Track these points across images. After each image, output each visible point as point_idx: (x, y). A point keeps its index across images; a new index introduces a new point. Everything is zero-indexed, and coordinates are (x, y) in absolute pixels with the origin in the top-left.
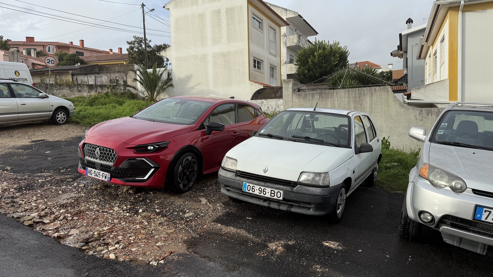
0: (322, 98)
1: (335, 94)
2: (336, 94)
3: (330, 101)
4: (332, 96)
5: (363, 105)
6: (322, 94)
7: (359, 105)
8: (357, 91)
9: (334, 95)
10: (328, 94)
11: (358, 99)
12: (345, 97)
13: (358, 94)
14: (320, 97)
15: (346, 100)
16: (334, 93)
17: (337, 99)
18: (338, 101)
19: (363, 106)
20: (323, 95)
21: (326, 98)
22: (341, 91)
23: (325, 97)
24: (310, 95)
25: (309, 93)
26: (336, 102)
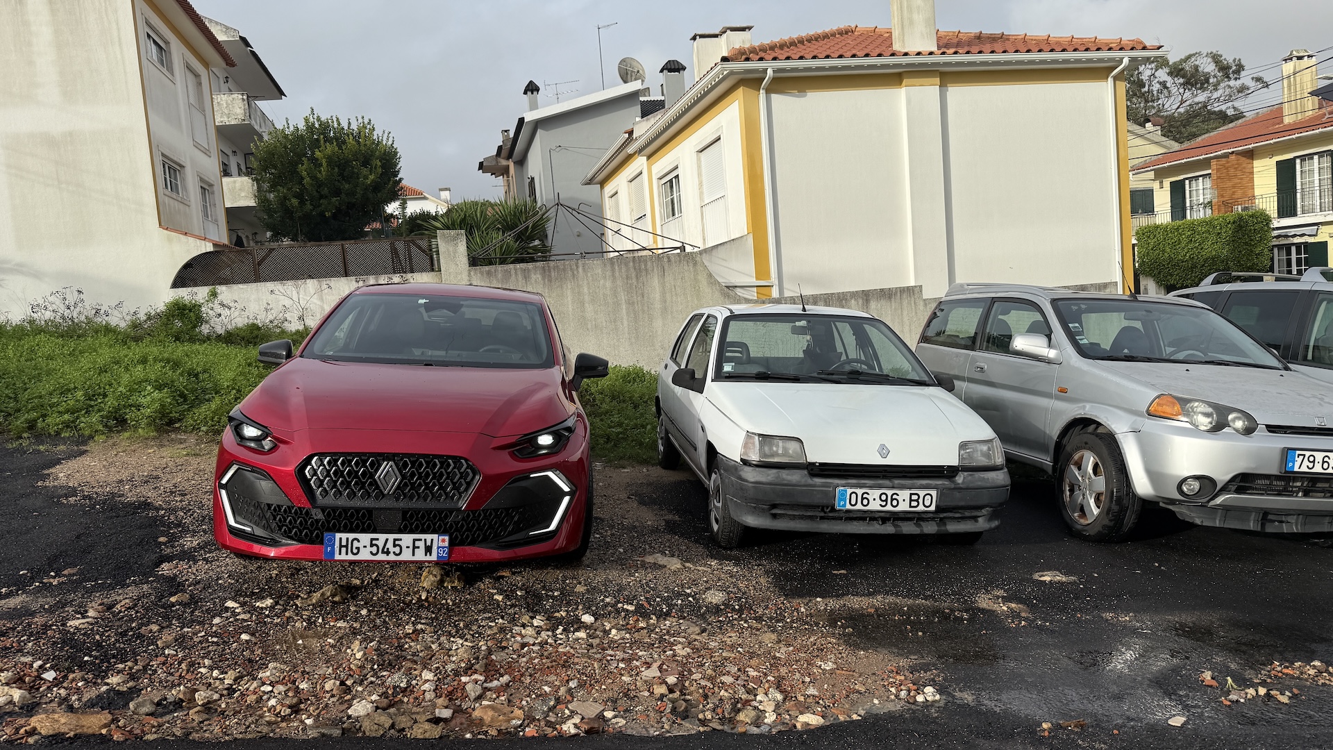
0: (550, 281)
1: (580, 269)
2: (584, 269)
3: (569, 287)
4: (574, 275)
5: (646, 296)
6: (550, 271)
7: (637, 297)
8: (631, 264)
9: (578, 272)
10: (564, 270)
11: (634, 281)
13: (632, 270)
14: (543, 279)
15: (608, 284)
16: (577, 267)
17: (585, 282)
18: (589, 288)
19: (645, 298)
20: (553, 274)
22: (595, 262)
24: (519, 273)
25: (516, 269)
26: (586, 290)
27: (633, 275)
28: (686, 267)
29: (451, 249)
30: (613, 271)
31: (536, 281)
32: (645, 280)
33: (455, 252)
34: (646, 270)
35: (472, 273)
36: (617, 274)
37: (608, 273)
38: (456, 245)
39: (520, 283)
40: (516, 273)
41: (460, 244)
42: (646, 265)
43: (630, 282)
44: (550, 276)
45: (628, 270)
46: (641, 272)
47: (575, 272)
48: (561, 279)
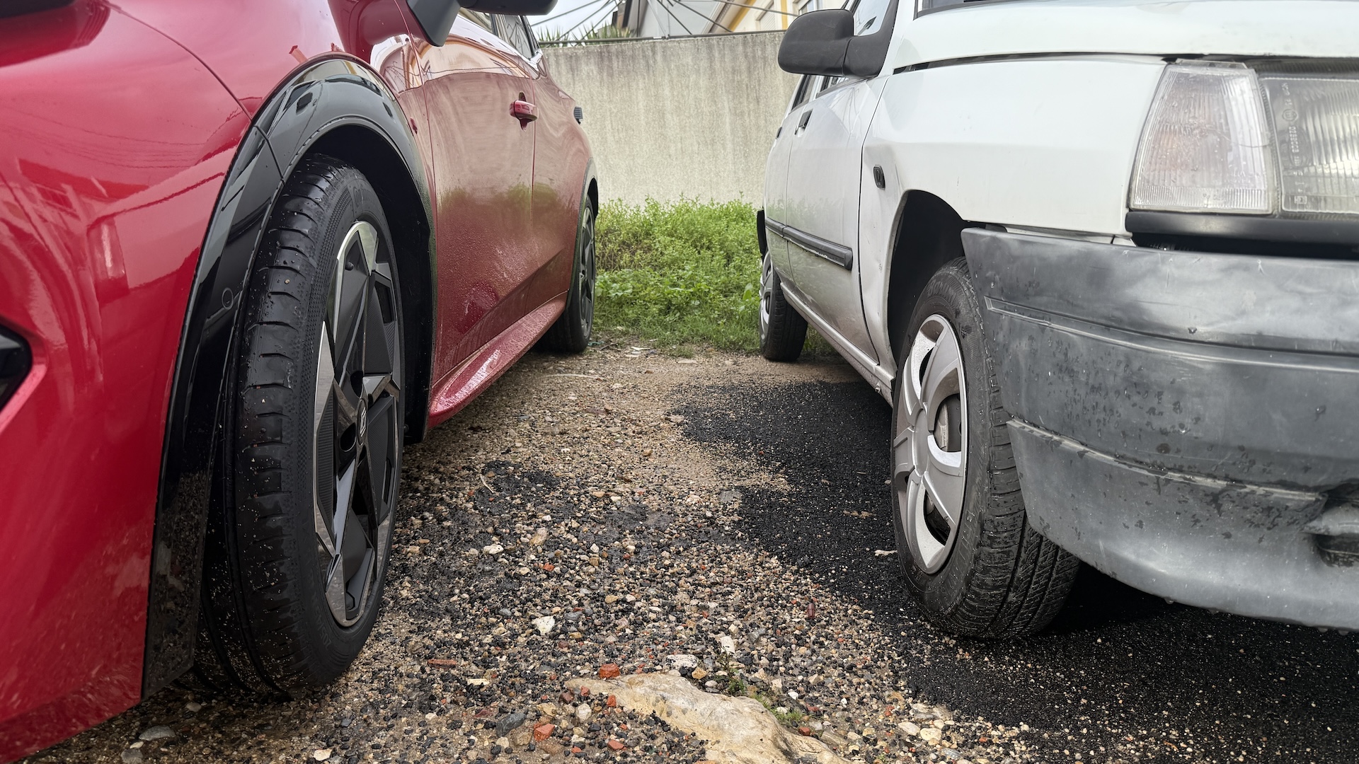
0: (611, 75)
1: (659, 57)
2: (664, 57)
3: (641, 86)
4: (648, 65)
5: (762, 101)
6: (610, 60)
7: (749, 103)
8: (740, 48)
9: (655, 62)
10: (633, 57)
11: (745, 76)
12: (698, 71)
13: (742, 59)
14: (601, 70)
16: (654, 53)
17: (667, 77)
18: (672, 88)
20: (615, 65)
21: (625, 73)
23: (621, 73)
24: (562, 61)
25: (557, 56)
26: (667, 92)
27: (744, 67)
30: (711, 59)
36: (717, 65)
37: (704, 64)
42: (764, 50)
43: (737, 78)
44: (610, 67)
45: (734, 59)
46: (756, 62)
47: (651, 62)
48: (628, 72)
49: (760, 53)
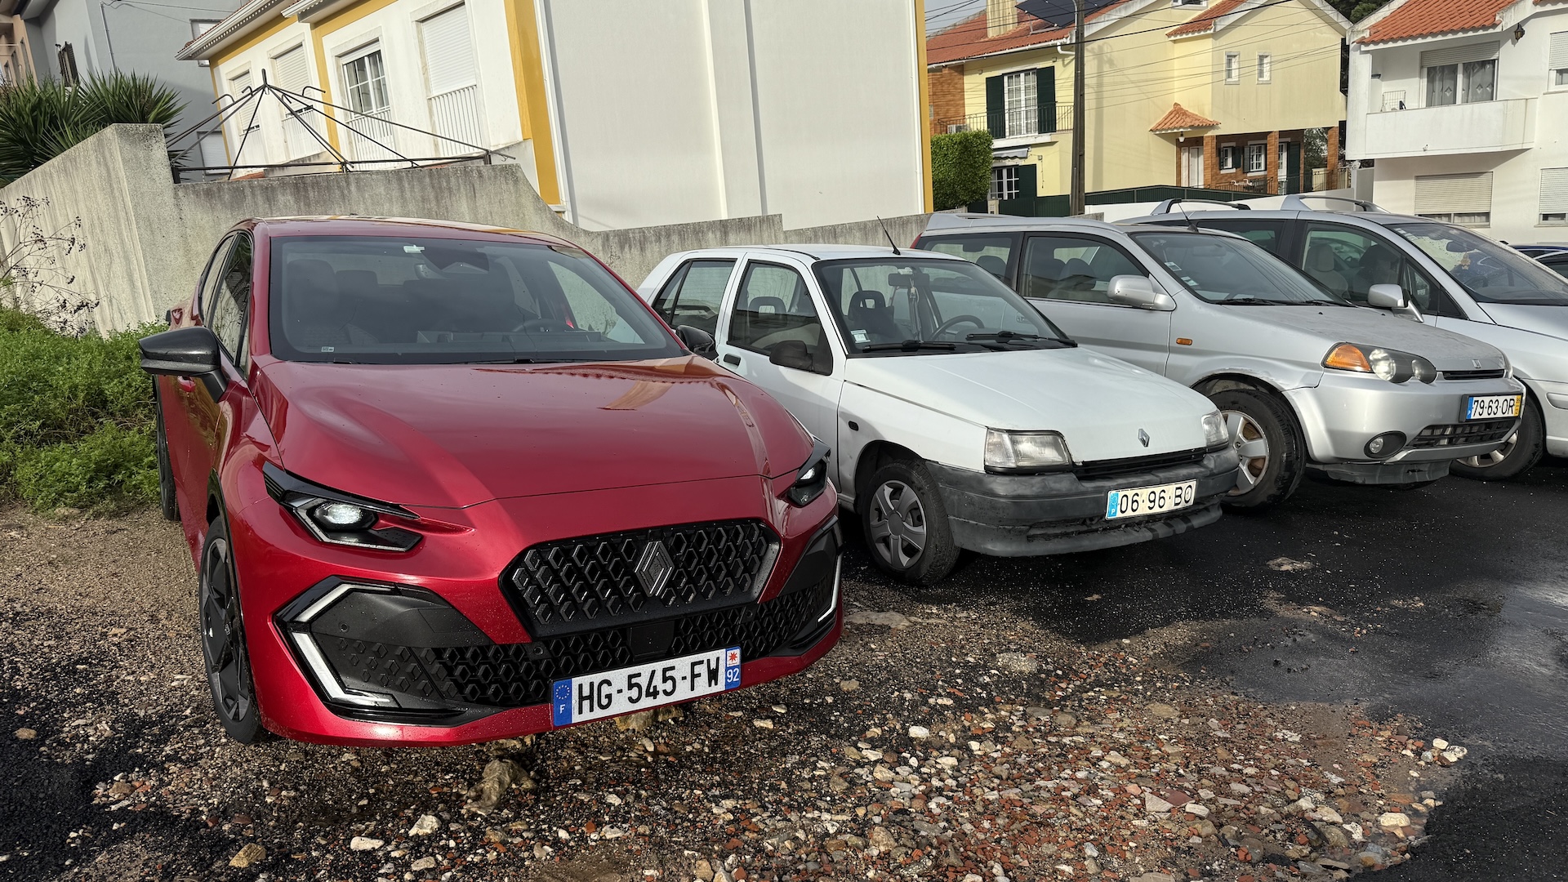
27: (432, 196)
28: (504, 186)
29: (141, 154)
30: (402, 190)
31: (285, 205)
32: (449, 203)
33: (148, 159)
34: (450, 190)
35: (181, 194)
36: (408, 194)
37: (395, 193)
38: (149, 148)
39: (261, 210)
40: (253, 194)
41: (155, 147)
42: (448, 182)
43: (427, 206)
44: (307, 197)
45: (423, 189)
46: (442, 191)
47: (346, 192)
48: (325, 202)
49: (445, 184)
